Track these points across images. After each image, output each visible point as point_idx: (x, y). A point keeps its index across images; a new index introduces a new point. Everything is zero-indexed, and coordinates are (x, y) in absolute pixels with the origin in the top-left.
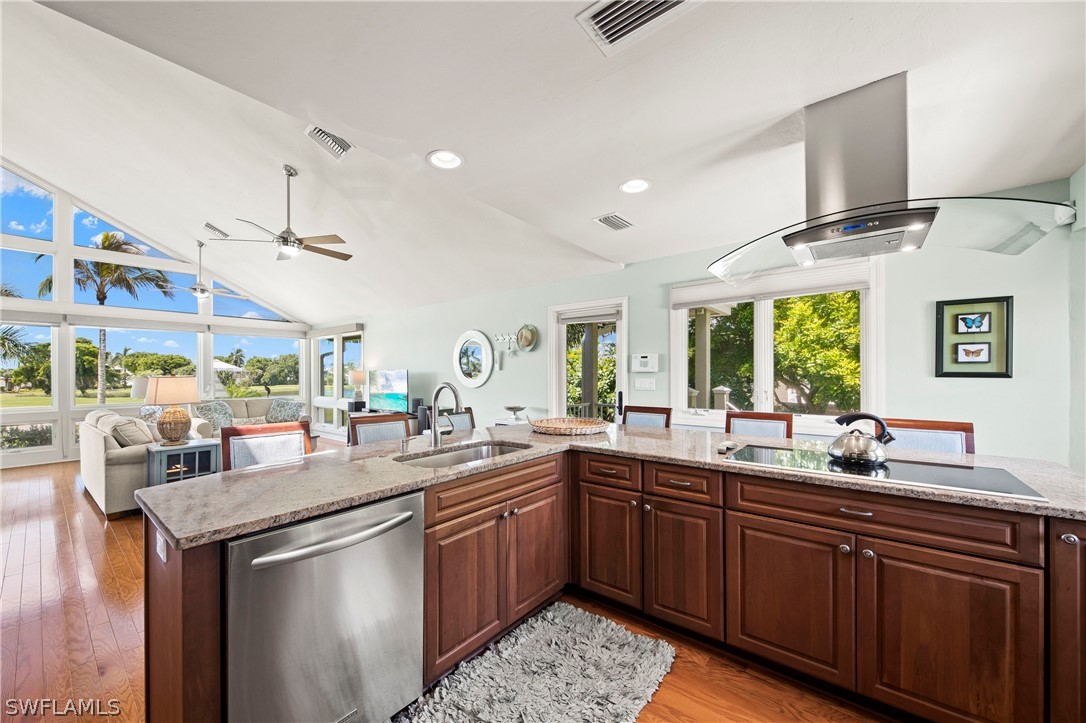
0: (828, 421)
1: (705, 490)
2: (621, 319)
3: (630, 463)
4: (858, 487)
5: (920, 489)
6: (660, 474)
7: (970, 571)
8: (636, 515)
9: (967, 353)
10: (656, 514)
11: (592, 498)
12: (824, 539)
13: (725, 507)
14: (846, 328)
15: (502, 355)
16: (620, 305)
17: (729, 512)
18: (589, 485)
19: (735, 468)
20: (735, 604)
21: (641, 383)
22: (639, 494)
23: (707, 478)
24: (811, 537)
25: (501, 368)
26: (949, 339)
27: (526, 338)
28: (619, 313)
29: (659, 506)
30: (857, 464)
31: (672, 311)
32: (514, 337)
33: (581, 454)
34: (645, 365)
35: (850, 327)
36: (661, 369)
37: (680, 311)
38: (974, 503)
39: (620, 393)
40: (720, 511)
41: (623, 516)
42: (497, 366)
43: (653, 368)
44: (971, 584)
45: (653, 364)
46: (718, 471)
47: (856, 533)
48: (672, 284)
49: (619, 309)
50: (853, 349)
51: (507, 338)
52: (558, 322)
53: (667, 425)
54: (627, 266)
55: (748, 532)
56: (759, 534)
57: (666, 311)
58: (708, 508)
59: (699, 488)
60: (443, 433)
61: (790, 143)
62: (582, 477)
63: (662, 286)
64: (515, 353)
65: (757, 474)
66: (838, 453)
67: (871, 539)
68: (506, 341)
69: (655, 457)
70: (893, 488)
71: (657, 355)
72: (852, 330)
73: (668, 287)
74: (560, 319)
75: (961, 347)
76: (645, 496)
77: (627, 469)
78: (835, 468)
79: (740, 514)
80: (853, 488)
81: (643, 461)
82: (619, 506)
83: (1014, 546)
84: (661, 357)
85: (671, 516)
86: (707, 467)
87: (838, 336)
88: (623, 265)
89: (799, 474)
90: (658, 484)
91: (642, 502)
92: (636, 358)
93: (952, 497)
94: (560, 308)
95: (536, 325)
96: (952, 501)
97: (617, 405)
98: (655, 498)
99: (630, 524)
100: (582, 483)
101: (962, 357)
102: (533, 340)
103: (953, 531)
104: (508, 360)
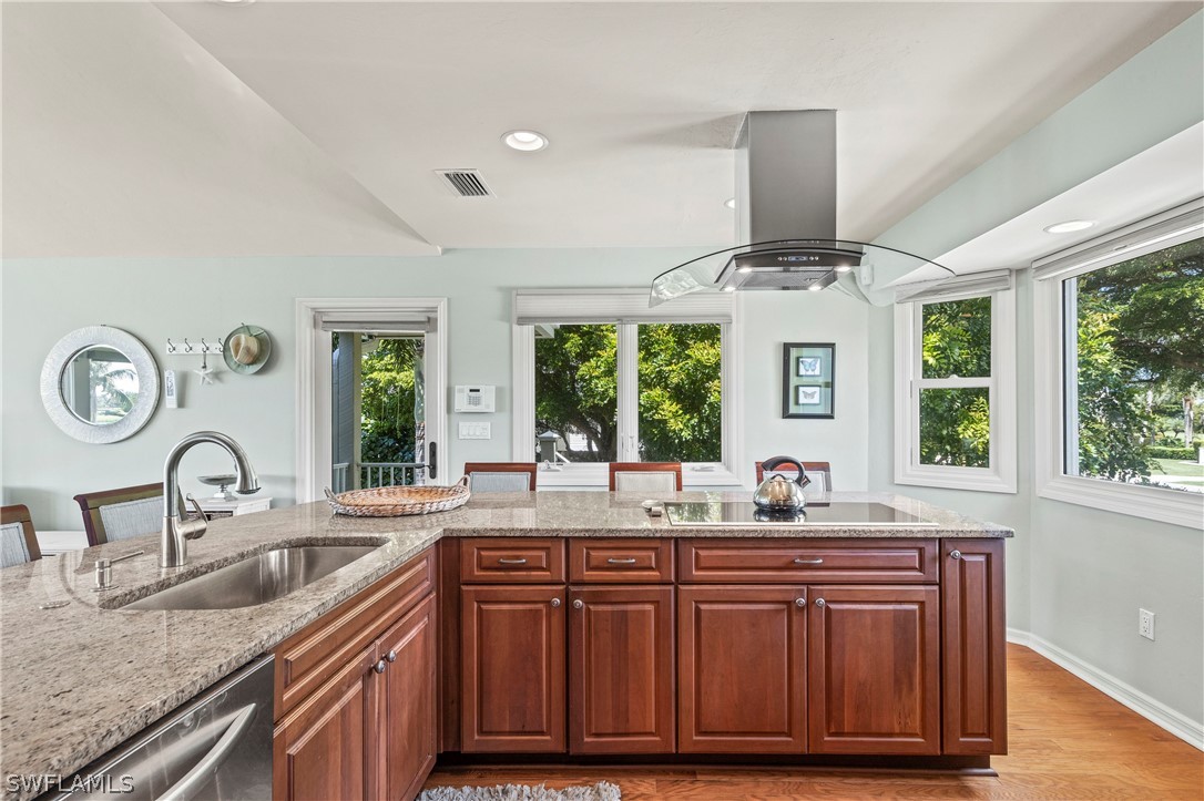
0: (693, 469)
1: (654, 565)
2: (435, 330)
3: (548, 544)
4: (812, 535)
5: (860, 528)
6: (593, 553)
7: (893, 599)
8: (557, 620)
9: (806, 395)
10: (588, 610)
11: (484, 607)
12: (780, 597)
13: (678, 582)
14: (667, 365)
15: (184, 380)
16: (434, 310)
17: (681, 587)
18: (479, 588)
19: (691, 531)
20: (688, 702)
21: (467, 428)
22: (562, 587)
23: (655, 549)
24: (768, 597)
25: (181, 403)
26: (794, 381)
27: (248, 350)
28: (430, 323)
29: (594, 599)
30: (782, 510)
31: (516, 328)
32: (216, 348)
33: (464, 542)
34: (477, 402)
35: (671, 364)
36: (499, 408)
37: (525, 327)
38: (899, 535)
39: (433, 446)
40: (672, 588)
41: (537, 622)
42: (170, 401)
43: (488, 406)
44: (895, 611)
45: (488, 400)
46: (670, 538)
47: (808, 584)
48: (517, 288)
49: (432, 315)
50: (674, 389)
51: (199, 348)
52: (315, 325)
53: (533, 487)
54: (446, 251)
55: (703, 607)
56: (715, 607)
57: (506, 325)
58: (657, 588)
59: (646, 564)
60: (188, 536)
61: (715, 146)
62: (465, 577)
63: (501, 289)
64: (217, 375)
65: (717, 535)
66: (765, 501)
67: (820, 587)
68: (192, 350)
69: (587, 531)
70: (840, 531)
71: (494, 388)
72: (674, 367)
73: (511, 293)
74: (319, 319)
75: (801, 389)
76: (573, 589)
77: (543, 554)
78: (762, 518)
79: (695, 587)
80: (807, 536)
81: (567, 539)
82: (531, 610)
83: (921, 569)
84: (499, 391)
85: (609, 608)
86: (658, 535)
87: (659, 372)
88: (439, 249)
89: (758, 528)
90: (590, 568)
91: (567, 600)
92: (461, 391)
93: (883, 532)
94: (321, 303)
95: (267, 328)
96: (883, 535)
97: (427, 462)
98: (585, 589)
99: (548, 635)
100: (464, 588)
101: (802, 400)
102: (264, 354)
103: (881, 564)
104: (196, 390)
